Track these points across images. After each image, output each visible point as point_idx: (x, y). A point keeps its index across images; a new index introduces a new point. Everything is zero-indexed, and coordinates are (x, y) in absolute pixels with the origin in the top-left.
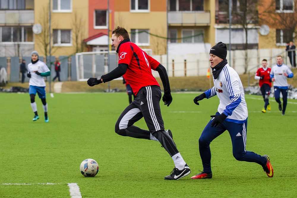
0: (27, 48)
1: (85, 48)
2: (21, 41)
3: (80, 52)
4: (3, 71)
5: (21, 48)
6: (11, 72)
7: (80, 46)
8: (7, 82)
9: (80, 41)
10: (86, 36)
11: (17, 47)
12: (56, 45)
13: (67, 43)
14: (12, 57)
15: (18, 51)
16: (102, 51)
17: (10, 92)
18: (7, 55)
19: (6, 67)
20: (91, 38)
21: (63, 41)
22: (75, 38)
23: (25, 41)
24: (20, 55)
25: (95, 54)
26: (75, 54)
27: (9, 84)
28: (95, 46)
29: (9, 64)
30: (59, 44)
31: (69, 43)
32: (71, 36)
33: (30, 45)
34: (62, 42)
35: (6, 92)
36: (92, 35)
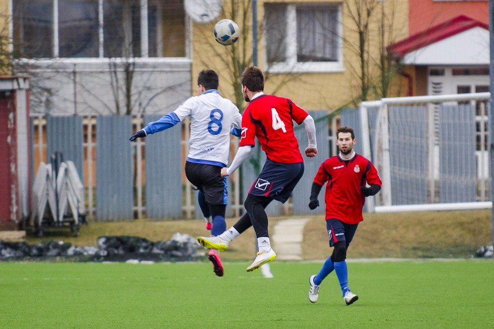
0: (161, 81)
1: (395, 80)
2: (137, 53)
3: (377, 98)
4: (66, 171)
5: (137, 80)
6: (99, 175)
7: (374, 71)
8: (83, 218)
9: (374, 52)
10: (401, 31)
11: (121, 76)
12: (278, 68)
13: (324, 60)
14: (101, 117)
15: (128, 96)
16: (464, 89)
17: (96, 258)
18: (82, 111)
19: (79, 159)
20: (418, 41)
21: (305, 52)
22: (355, 38)
23: (153, 53)
24: (135, 110)
25: (437, 103)
26: (355, 103)
27: (93, 226)
28: (438, 70)
29: (90, 145)
30: (292, 64)
31: (333, 59)
32: (340, 30)
33: (173, 68)
34: (301, 58)
35: (80, 257)
36: (423, 28)
